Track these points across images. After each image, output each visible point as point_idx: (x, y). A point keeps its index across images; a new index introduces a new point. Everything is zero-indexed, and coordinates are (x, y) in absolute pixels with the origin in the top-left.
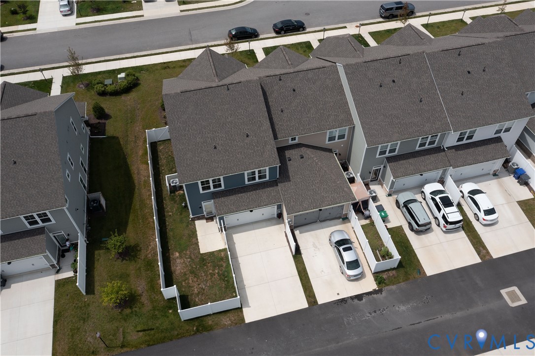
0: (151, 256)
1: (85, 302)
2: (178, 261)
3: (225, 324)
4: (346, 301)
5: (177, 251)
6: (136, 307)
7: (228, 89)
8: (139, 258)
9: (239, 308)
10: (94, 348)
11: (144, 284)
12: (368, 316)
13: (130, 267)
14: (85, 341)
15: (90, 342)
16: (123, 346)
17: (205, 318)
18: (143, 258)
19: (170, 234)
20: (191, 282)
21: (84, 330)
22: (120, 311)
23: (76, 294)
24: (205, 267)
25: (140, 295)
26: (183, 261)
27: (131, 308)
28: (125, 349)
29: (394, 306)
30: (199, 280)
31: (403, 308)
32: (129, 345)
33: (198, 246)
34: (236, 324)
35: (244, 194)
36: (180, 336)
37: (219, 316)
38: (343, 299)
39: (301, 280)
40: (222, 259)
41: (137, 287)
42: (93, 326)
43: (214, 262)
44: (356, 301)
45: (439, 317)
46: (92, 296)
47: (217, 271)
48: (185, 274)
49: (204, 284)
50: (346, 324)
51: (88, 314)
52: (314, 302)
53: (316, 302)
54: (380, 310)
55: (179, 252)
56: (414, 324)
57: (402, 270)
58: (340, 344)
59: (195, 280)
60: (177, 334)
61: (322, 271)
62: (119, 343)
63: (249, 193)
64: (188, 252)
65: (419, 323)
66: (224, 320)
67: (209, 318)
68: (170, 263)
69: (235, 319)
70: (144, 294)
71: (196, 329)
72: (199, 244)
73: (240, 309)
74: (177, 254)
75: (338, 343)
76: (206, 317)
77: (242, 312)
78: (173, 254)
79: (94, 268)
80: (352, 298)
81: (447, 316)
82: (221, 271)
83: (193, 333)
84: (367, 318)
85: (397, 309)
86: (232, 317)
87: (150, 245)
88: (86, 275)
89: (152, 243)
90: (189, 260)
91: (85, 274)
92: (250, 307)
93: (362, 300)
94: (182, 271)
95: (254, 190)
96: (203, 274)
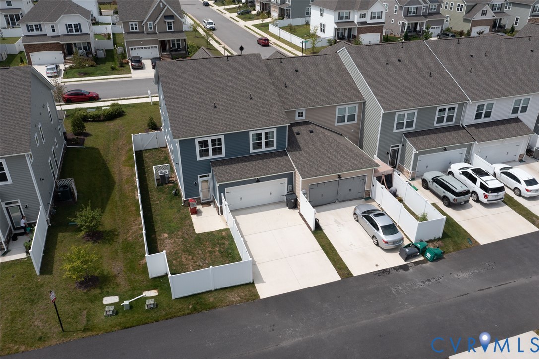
0: (132, 239)
1: (37, 282)
2: (167, 241)
3: (233, 301)
4: (389, 272)
5: (165, 233)
6: (108, 288)
7: (228, 60)
8: (116, 242)
9: (249, 283)
10: (43, 333)
11: (121, 265)
12: (420, 285)
13: (104, 250)
14: (31, 326)
15: (38, 327)
16: (86, 330)
17: (204, 296)
18: (121, 241)
19: (157, 218)
20: (184, 260)
21: (30, 313)
22: (85, 291)
23: (26, 274)
24: (202, 246)
25: (115, 276)
26: (173, 241)
27: (101, 288)
28: (89, 333)
29: (451, 274)
30: (194, 258)
31: (462, 275)
32: (96, 328)
33: (193, 227)
34: (248, 300)
35: (249, 163)
36: (169, 316)
37: (224, 292)
38: (384, 270)
39: (327, 254)
40: (223, 238)
41: (111, 268)
42: (45, 307)
43: (213, 240)
44: (401, 271)
45: (512, 281)
46: (48, 276)
47: (217, 249)
48: (176, 253)
49: (202, 262)
50: (395, 293)
51: (39, 295)
52: (348, 274)
53: (350, 274)
54: (434, 278)
55: (168, 234)
56: (483, 290)
57: (448, 241)
58: (392, 314)
59: (190, 257)
60: (166, 313)
61: (352, 244)
62: (81, 326)
63: (254, 162)
64: (179, 233)
65: (489, 288)
66: (230, 296)
67: (210, 295)
68: (157, 243)
69: (246, 295)
70: (120, 275)
71: (193, 307)
72: (194, 226)
73: (252, 284)
74: (166, 235)
75: (390, 313)
76: (206, 295)
77: (254, 287)
78: (161, 236)
79: (55, 249)
80: (395, 268)
81: (521, 281)
82: (223, 248)
83: (187, 312)
84: (421, 287)
85: (456, 276)
86: (242, 293)
87: (131, 230)
88: (43, 256)
89: (133, 228)
90: (181, 240)
91: (42, 254)
92: (265, 282)
93: (409, 270)
94: (172, 250)
95: (261, 159)
96: (200, 252)
